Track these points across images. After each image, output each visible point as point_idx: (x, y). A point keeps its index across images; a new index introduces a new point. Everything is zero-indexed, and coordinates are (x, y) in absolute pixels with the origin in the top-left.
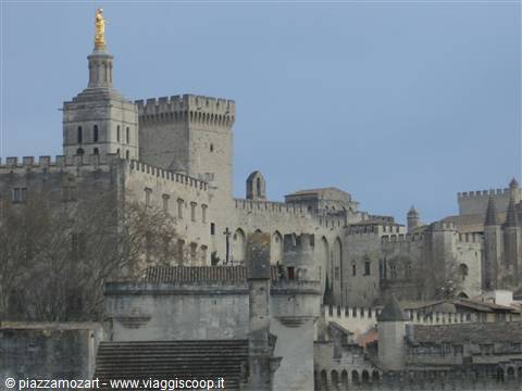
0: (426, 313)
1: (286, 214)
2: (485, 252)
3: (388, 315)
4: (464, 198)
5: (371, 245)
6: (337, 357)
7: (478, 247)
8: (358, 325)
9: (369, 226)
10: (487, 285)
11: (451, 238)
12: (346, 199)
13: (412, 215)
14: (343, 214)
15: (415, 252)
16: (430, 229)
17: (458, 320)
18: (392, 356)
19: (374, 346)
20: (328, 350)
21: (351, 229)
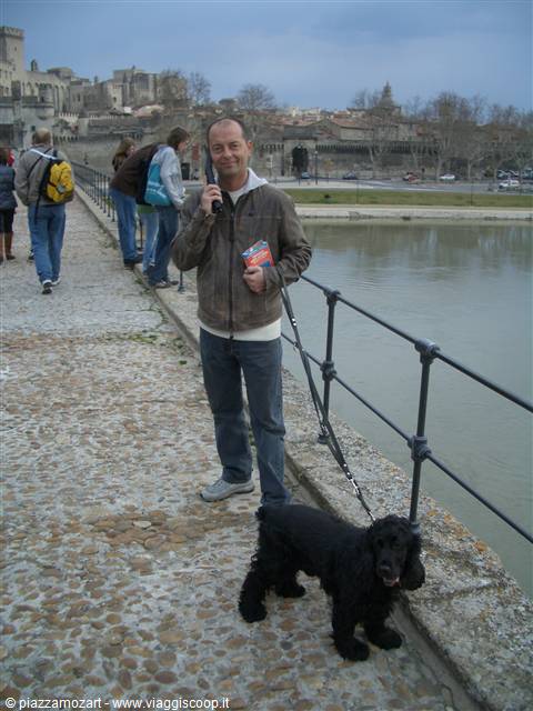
0: (98, 115)
1: (47, 77)
2: (123, 93)
3: (82, 115)
4: (116, 72)
5: (79, 90)
6: (62, 131)
7: (120, 90)
8: (72, 120)
9: (79, 83)
10: (124, 105)
11: (110, 87)
12: (71, 71)
13: (96, 79)
14: (69, 78)
15: (96, 93)
16: (102, 84)
17: (110, 117)
18: (83, 131)
19: (77, 128)
20: (58, 129)
21: (72, 83)
